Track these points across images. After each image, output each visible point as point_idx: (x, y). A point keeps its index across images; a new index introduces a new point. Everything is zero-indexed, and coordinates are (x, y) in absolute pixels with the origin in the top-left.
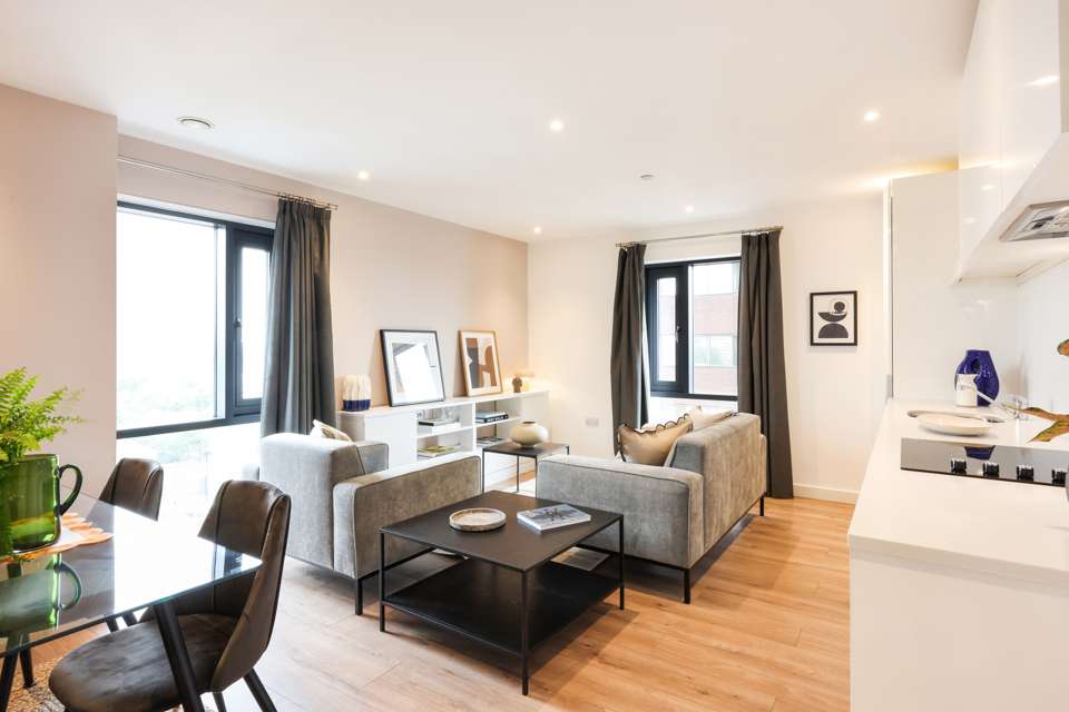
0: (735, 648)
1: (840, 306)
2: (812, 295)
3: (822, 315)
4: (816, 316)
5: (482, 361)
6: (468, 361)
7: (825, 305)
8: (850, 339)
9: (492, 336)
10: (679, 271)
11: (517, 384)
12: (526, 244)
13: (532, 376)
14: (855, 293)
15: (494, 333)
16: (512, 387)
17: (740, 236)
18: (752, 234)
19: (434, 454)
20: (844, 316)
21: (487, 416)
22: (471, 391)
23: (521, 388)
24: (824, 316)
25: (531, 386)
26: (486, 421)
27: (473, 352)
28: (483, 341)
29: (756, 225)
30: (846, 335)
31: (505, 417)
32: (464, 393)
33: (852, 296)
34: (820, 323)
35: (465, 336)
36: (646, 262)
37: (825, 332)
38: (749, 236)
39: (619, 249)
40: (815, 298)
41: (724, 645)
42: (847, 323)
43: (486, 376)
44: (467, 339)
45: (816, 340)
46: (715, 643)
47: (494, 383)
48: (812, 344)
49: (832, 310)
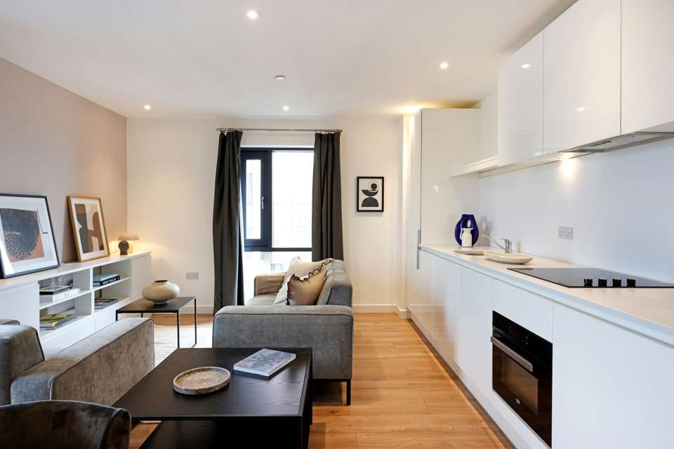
0: (403, 428)
1: (374, 186)
2: (358, 178)
3: (364, 191)
4: (361, 192)
5: (90, 227)
6: (78, 226)
7: (365, 185)
8: (380, 208)
9: (97, 202)
10: (264, 155)
11: (124, 248)
12: (125, 119)
13: (136, 239)
14: (383, 178)
15: (100, 200)
16: (119, 250)
17: (314, 133)
18: (323, 133)
19: (54, 324)
20: (376, 193)
21: (102, 280)
22: (83, 256)
23: (128, 251)
24: (365, 192)
25: (136, 249)
26: (101, 284)
27: (82, 219)
28: (91, 206)
29: (326, 127)
30: (377, 206)
31: (117, 278)
32: (75, 258)
33: (381, 180)
34: (363, 197)
35: (74, 202)
36: (242, 146)
37: (366, 203)
38: (321, 134)
39: (219, 133)
40: (360, 180)
41: (395, 428)
42: (378, 197)
43: (95, 241)
44: (76, 205)
45: (361, 208)
46: (389, 428)
47: (102, 248)
48: (358, 211)
49: (370, 189)
